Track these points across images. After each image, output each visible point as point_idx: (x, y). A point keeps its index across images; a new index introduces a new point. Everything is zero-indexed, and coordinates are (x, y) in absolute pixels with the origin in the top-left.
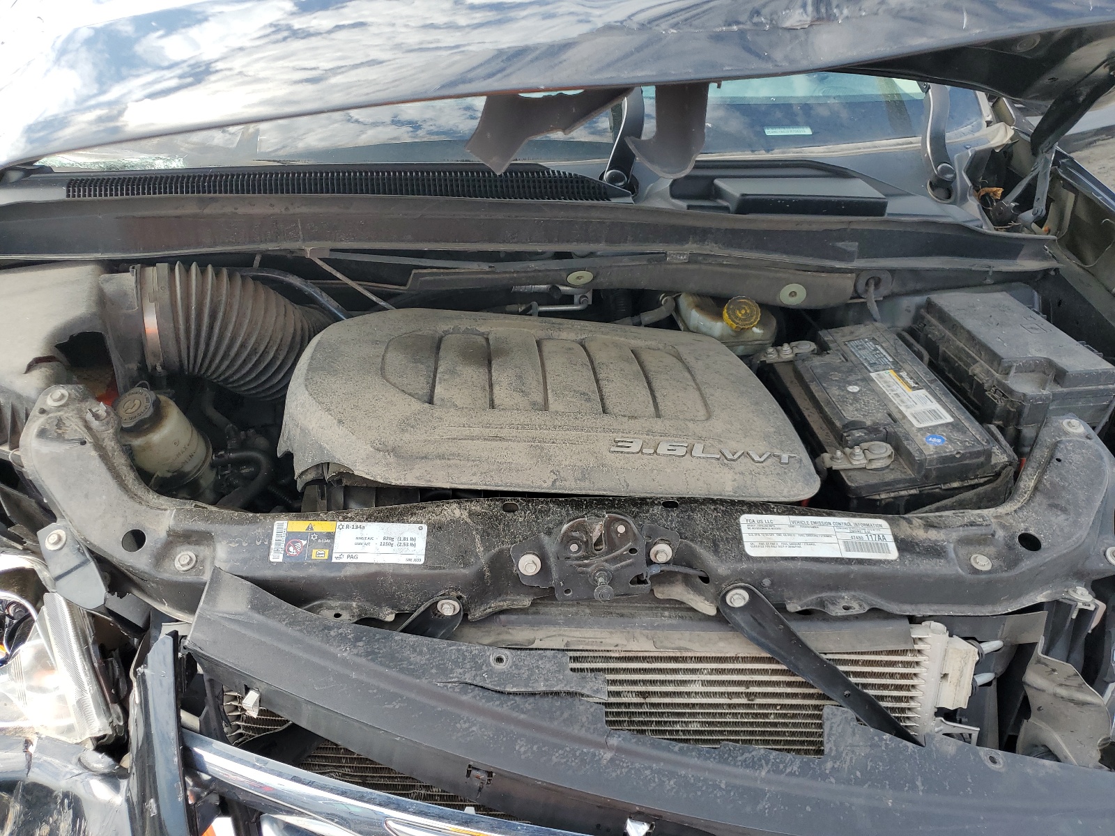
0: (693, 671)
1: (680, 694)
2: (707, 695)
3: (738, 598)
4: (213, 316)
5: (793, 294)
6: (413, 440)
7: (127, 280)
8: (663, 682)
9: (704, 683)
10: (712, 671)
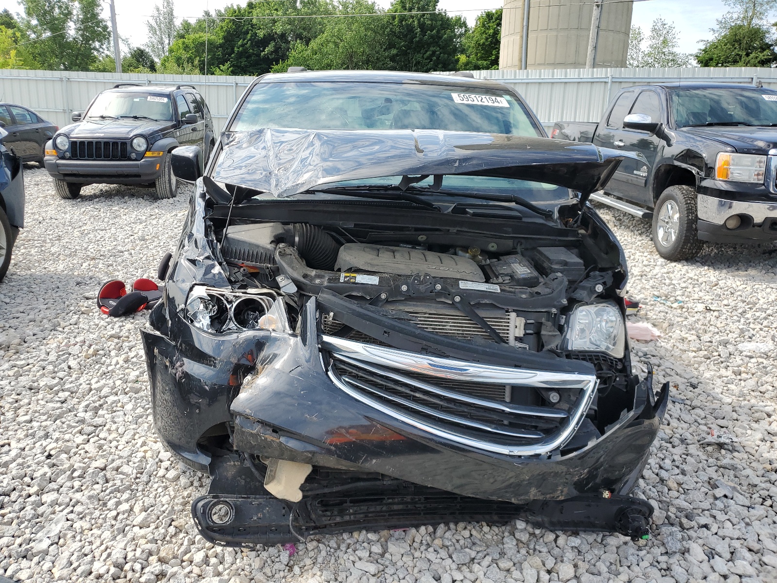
0: (447, 322)
1: (443, 329)
2: (451, 330)
3: (457, 299)
4: (314, 238)
5: (493, 247)
6: (375, 262)
7: (291, 227)
8: (439, 325)
9: (450, 326)
10: (452, 323)
